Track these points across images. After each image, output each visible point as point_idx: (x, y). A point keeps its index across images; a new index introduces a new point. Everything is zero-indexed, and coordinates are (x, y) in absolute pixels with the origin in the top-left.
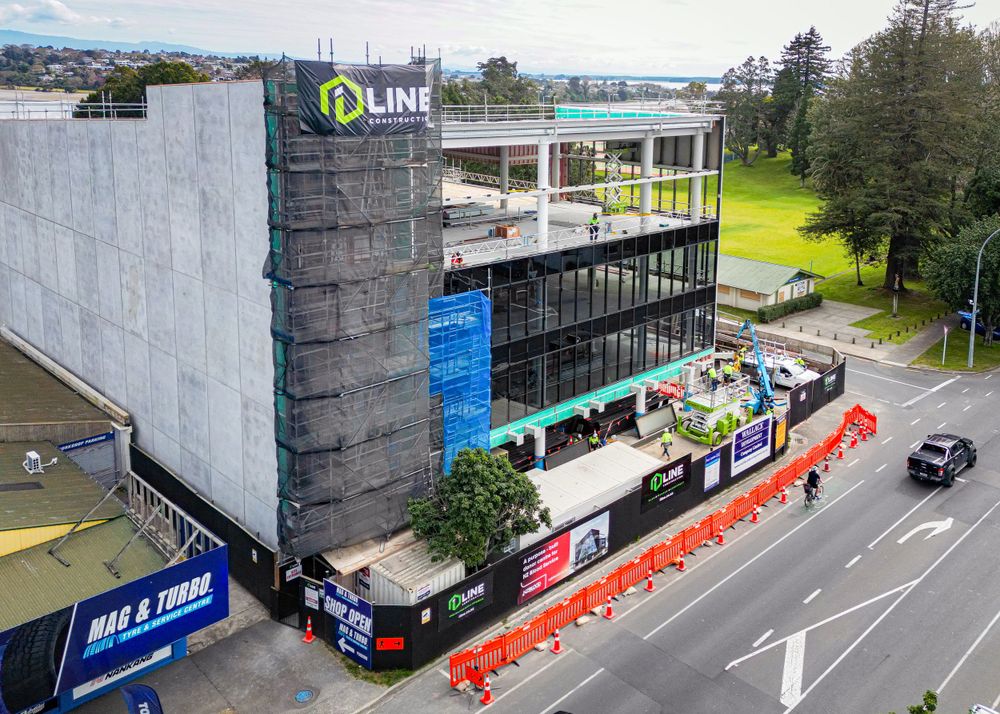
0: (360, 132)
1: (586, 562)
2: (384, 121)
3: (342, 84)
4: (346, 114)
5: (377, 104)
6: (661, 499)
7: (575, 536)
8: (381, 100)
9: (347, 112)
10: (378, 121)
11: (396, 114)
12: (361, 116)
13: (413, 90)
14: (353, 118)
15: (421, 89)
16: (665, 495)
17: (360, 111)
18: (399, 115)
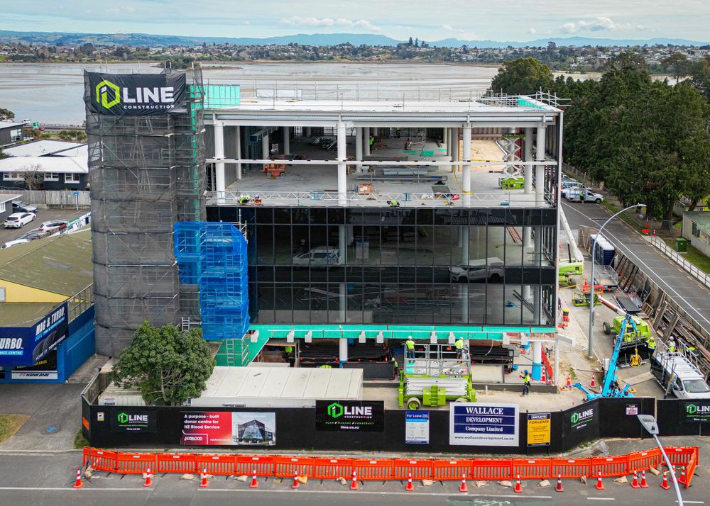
0: (118, 114)
1: (250, 443)
2: (135, 107)
3: (106, 85)
4: (108, 102)
5: (129, 97)
6: (342, 427)
7: (238, 419)
8: (132, 95)
9: (109, 101)
10: (130, 107)
11: (143, 103)
12: (118, 104)
13: (156, 90)
14: (113, 105)
15: (162, 89)
16: (349, 426)
17: (117, 101)
18: (147, 104)
